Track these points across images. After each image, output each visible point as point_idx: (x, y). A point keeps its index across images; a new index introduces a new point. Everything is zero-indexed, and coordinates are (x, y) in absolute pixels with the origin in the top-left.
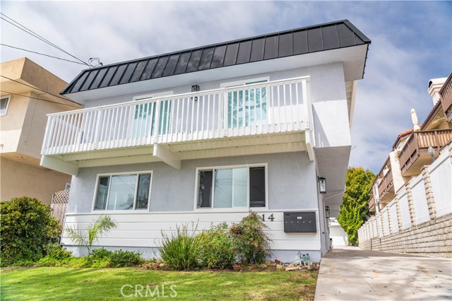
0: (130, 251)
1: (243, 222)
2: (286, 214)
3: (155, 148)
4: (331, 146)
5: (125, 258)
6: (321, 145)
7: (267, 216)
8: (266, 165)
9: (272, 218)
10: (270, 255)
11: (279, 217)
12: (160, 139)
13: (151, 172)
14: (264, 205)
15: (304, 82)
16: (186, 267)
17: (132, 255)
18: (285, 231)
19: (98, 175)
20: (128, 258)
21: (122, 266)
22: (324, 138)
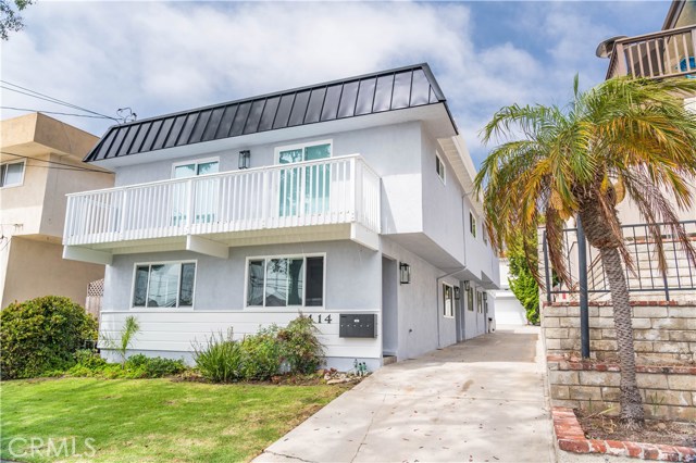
0: (169, 357)
1: (290, 326)
2: (343, 317)
3: (188, 240)
4: (399, 232)
5: (163, 367)
6: (388, 231)
7: (324, 316)
8: (324, 254)
9: (329, 320)
10: (325, 363)
11: (336, 319)
12: (193, 229)
13: (196, 261)
14: (321, 305)
15: (353, 161)
16: (223, 379)
17: (170, 363)
18: (341, 336)
19: (135, 265)
20: (166, 366)
21: (159, 376)
22: (391, 222)
